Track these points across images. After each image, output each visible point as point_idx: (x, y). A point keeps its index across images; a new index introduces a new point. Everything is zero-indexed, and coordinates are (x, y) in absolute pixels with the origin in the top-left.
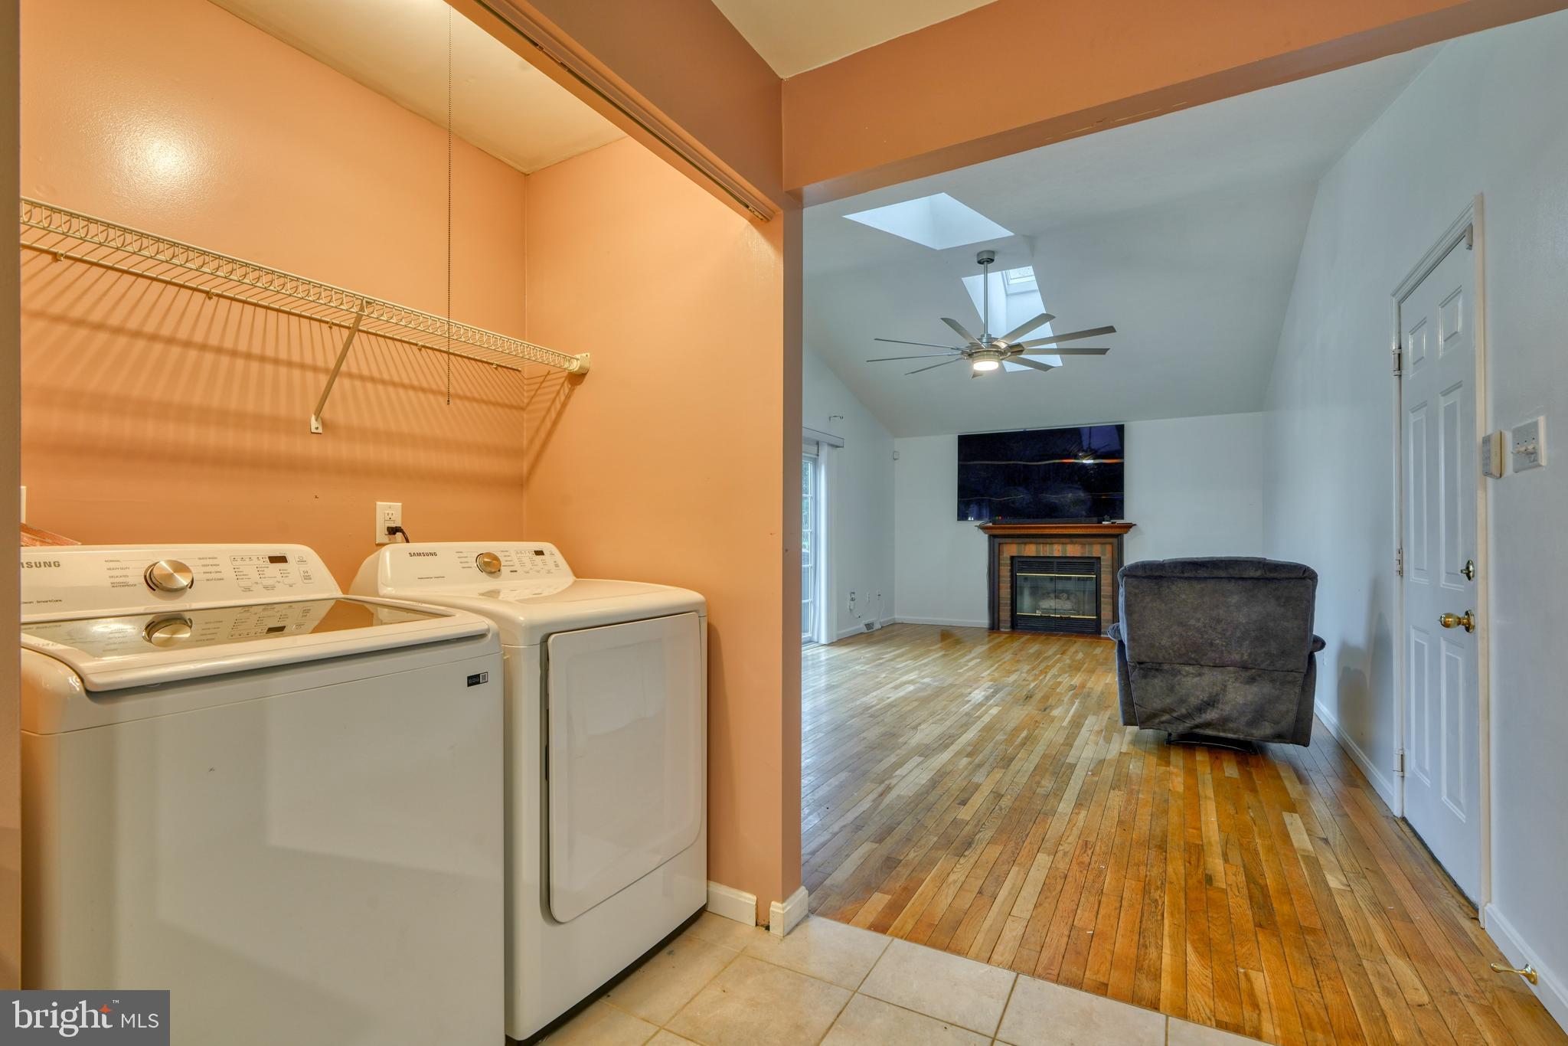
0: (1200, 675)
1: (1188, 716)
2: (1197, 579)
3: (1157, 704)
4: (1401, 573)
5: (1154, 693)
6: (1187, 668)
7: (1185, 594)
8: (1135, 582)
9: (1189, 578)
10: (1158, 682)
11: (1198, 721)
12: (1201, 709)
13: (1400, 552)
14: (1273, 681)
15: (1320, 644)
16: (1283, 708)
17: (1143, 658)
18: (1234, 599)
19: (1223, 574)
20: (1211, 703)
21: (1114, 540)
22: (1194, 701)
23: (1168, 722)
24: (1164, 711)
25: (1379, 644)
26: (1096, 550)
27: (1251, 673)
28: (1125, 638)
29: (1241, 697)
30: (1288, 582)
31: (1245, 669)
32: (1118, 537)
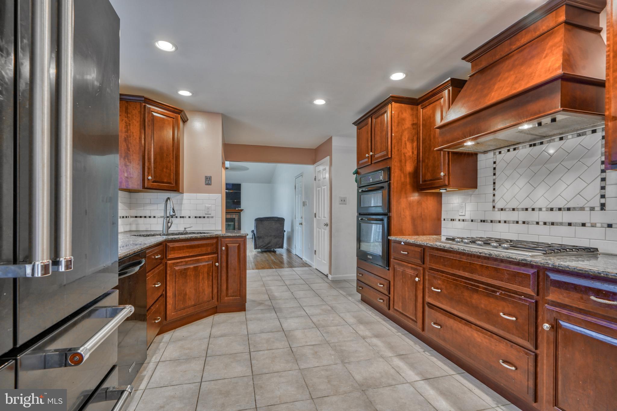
0: (268, 238)
1: (266, 246)
2: (268, 220)
4: (295, 218)
5: (260, 243)
6: (266, 237)
7: (266, 223)
8: (258, 221)
9: (267, 220)
10: (261, 240)
11: (267, 246)
12: (268, 244)
14: (278, 238)
15: (285, 231)
16: (280, 242)
17: (258, 236)
18: (273, 224)
19: (272, 219)
21: (238, 214)
23: (263, 247)
24: (262, 245)
25: (293, 230)
26: (234, 216)
27: (276, 237)
28: (255, 232)
29: (274, 241)
30: (281, 221)
31: (275, 236)
32: (240, 213)
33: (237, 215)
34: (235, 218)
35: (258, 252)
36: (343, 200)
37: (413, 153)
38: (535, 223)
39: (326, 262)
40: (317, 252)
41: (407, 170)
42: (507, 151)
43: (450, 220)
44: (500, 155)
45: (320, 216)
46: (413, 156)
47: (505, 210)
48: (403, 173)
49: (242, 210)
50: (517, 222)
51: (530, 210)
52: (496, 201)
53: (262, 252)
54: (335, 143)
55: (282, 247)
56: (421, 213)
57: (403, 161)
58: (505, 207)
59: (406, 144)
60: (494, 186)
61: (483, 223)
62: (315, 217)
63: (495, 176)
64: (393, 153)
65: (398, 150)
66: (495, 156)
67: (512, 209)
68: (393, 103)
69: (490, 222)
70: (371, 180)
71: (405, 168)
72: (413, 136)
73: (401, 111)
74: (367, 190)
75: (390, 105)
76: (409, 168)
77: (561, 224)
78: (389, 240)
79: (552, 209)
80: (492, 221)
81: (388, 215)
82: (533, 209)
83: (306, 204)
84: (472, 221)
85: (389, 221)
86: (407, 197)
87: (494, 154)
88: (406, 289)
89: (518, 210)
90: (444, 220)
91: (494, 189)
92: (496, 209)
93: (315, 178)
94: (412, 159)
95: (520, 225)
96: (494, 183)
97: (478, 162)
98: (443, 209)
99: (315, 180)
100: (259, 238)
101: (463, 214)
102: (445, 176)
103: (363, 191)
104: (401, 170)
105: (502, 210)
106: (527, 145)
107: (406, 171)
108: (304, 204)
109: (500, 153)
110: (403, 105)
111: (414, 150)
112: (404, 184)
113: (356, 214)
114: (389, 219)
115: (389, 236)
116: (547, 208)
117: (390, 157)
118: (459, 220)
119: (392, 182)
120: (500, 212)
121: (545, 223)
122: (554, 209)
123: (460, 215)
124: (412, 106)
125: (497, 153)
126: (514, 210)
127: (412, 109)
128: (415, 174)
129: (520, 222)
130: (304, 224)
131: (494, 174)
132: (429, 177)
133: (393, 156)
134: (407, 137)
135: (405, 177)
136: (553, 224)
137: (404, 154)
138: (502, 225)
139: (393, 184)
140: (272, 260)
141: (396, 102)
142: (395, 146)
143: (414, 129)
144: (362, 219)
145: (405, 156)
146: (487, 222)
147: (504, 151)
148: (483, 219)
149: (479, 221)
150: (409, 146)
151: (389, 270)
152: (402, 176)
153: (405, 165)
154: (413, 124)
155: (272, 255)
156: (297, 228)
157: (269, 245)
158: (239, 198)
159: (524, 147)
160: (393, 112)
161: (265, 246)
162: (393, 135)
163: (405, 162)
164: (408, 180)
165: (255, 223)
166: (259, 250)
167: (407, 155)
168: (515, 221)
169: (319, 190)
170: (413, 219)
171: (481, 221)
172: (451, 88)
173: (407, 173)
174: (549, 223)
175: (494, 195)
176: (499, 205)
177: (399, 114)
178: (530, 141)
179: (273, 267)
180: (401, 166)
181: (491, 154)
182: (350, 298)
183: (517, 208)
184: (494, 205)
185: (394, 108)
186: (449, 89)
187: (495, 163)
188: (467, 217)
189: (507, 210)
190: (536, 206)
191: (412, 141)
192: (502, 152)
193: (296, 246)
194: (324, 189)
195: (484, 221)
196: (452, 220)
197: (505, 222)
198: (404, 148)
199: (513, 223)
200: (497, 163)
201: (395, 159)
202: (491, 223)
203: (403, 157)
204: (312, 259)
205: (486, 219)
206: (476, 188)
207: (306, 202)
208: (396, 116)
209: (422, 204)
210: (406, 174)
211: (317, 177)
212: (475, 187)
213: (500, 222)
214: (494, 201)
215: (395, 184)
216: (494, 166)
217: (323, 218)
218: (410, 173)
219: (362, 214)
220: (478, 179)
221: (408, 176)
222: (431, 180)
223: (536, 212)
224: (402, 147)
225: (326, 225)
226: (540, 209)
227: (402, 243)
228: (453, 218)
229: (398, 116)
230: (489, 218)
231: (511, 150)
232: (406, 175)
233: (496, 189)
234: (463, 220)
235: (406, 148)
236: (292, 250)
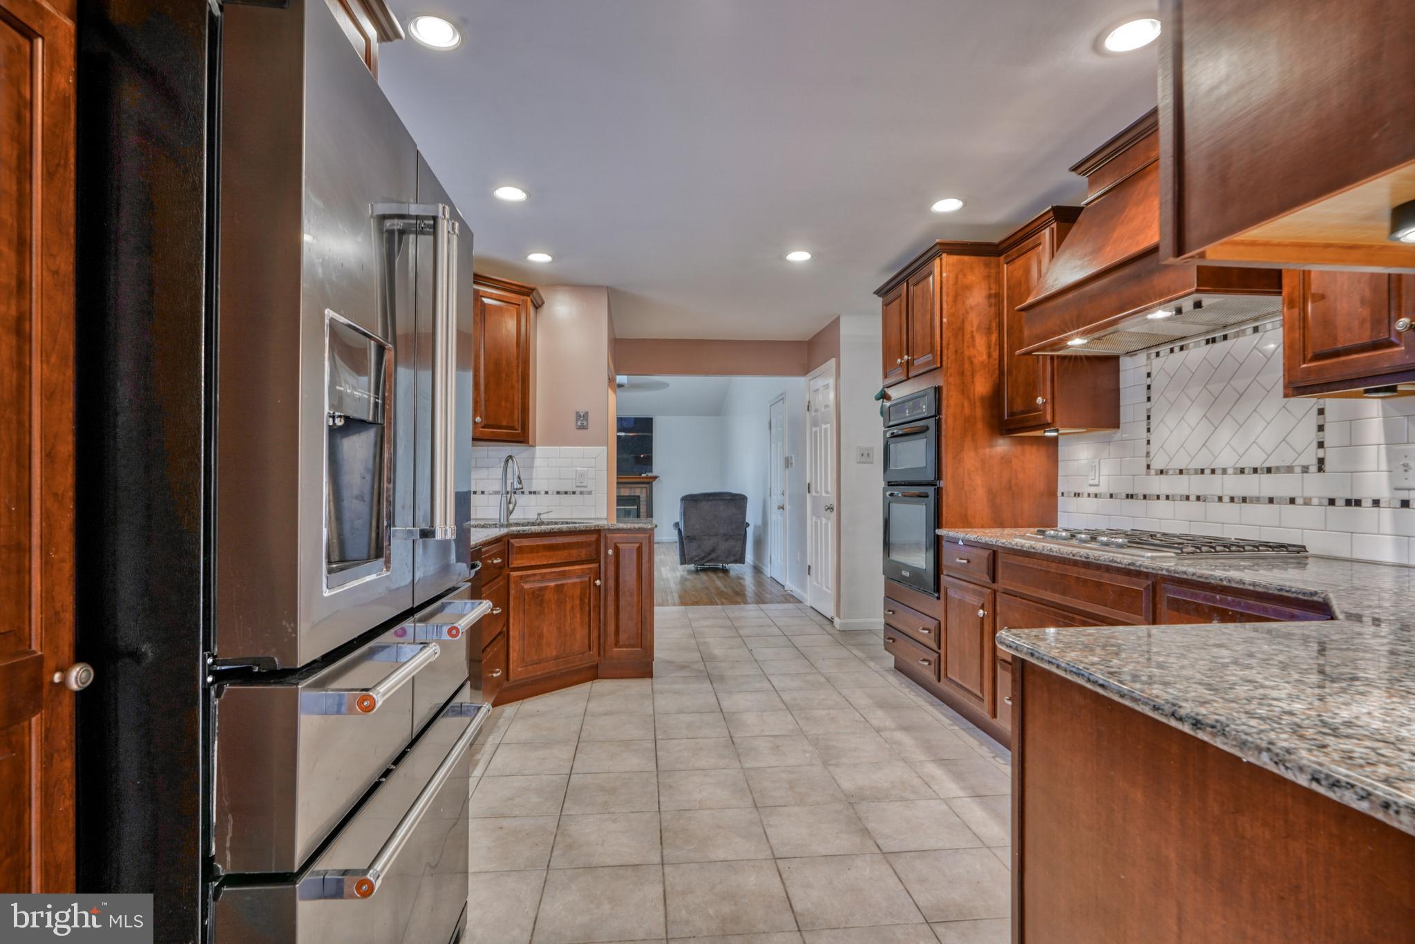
0: (709, 539)
1: (706, 557)
2: (710, 500)
3: (694, 554)
4: (770, 495)
5: (692, 550)
6: (706, 537)
7: (705, 505)
8: (687, 502)
9: (707, 500)
10: (694, 544)
11: (709, 558)
12: (709, 554)
13: (770, 488)
14: (734, 539)
15: (748, 525)
16: (737, 549)
17: (689, 535)
18: (722, 508)
19: (718, 498)
20: (713, 550)
21: (648, 485)
22: (707, 550)
23: (698, 561)
24: (696, 556)
25: (765, 523)
26: (638, 492)
27: (727, 537)
28: (682, 526)
29: (723, 546)
30: (738, 501)
31: (725, 535)
32: (650, 483)
33: (644, 490)
34: (639, 496)
35: (690, 572)
36: (865, 455)
37: (989, 355)
38: (1216, 499)
39: (831, 590)
40: (813, 570)
41: (976, 392)
42: (1169, 351)
43: (1073, 495)
44: (1158, 359)
45: (819, 489)
46: (989, 362)
47: (1167, 473)
48: (968, 398)
49: (655, 478)
50: (1188, 498)
51: (1207, 472)
52: (1152, 455)
53: (697, 571)
54: (847, 330)
55: (741, 560)
56: (1010, 481)
57: (968, 373)
58: (1168, 468)
59: (973, 337)
60: (1149, 424)
61: (1130, 500)
62: (809, 492)
63: (1149, 403)
64: (945, 358)
65: (956, 352)
66: (1149, 361)
67: (1178, 472)
68: (944, 255)
69: (1142, 498)
70: (907, 412)
71: (972, 388)
72: (990, 321)
73: (962, 270)
74: (900, 432)
75: (937, 262)
76: (981, 386)
77: (1257, 500)
78: (938, 536)
79: (1242, 471)
80: (1145, 497)
81: (936, 485)
82: (1213, 471)
83: (792, 464)
84: (1111, 496)
85: (938, 498)
86: (976, 449)
87: (1148, 357)
88: (966, 634)
89: (1188, 474)
90: (1063, 494)
91: (1149, 430)
92: (1153, 472)
93: (808, 407)
94: (987, 369)
95: (1193, 504)
96: (1149, 417)
97: (1121, 374)
98: (1060, 473)
99: (808, 410)
100: (691, 539)
101: (1096, 482)
102: (1044, 404)
103: (894, 436)
104: (963, 392)
105: (1162, 472)
106: (1202, 339)
107: (974, 394)
108: (788, 463)
109: (1158, 354)
110: (966, 258)
111: (992, 349)
112: (969, 422)
113: (883, 484)
114: (939, 492)
115: (938, 527)
116: (1236, 469)
117: (939, 365)
118: (1089, 495)
119: (943, 417)
120: (1158, 477)
121: (1232, 499)
122: (1246, 471)
123: (1091, 485)
124: (987, 258)
125: (1153, 356)
126: (1181, 472)
127: (987, 265)
128: (995, 399)
129: (1193, 498)
130: (787, 507)
131: (1149, 399)
132: (1019, 406)
133: (944, 363)
134: (976, 323)
135: (973, 405)
136: (1244, 500)
137: (970, 358)
138: (1163, 502)
139: (946, 420)
140: (717, 588)
141: (950, 253)
142: (948, 344)
143: (990, 305)
144: (892, 495)
145: (972, 363)
146: (1137, 499)
147: (1164, 350)
148: (1130, 492)
149: (1124, 496)
150: (981, 342)
151: (938, 598)
152: (966, 404)
153: (973, 382)
154: (989, 296)
155: (718, 577)
156: (775, 517)
157: (713, 556)
158: (649, 450)
159: (1197, 345)
160: (944, 275)
161: (703, 558)
162: (945, 320)
163: (973, 375)
164: (979, 412)
165: (681, 505)
166: (692, 567)
167: (976, 361)
168: (1183, 496)
169: (816, 432)
170: (992, 495)
171: (1127, 496)
172: (1054, 225)
173: (976, 398)
174: (1239, 498)
175: (1148, 442)
176: (1157, 464)
177: (957, 278)
178: (1207, 332)
179: (717, 600)
180: (963, 383)
181: (1142, 358)
182: (872, 664)
183: (1188, 468)
184: (1149, 463)
185: (946, 265)
186: (1052, 226)
187: (1149, 375)
188: (1103, 489)
189: (1171, 472)
190: (1218, 465)
191: (989, 331)
192: (1161, 354)
193: (773, 558)
194: (826, 430)
195: (1132, 496)
196: (1077, 495)
197: (1168, 497)
198: (968, 347)
199: (1181, 500)
200: (1153, 375)
201: (949, 370)
202: (1144, 501)
203: (967, 366)
204: (803, 586)
205: (1135, 492)
206: (1118, 427)
207: (791, 458)
208: (951, 282)
209: (1011, 462)
210: (974, 400)
211: (812, 404)
212: (1115, 424)
213: (1158, 497)
214: (1148, 454)
215: (950, 421)
216: (1149, 381)
217: (824, 494)
218: (982, 399)
219: (893, 483)
220: (1121, 408)
221: (978, 404)
222: (1023, 412)
223: (1218, 477)
224: (966, 344)
225: (830, 509)
226: (1224, 471)
227: (961, 543)
228: (1077, 491)
229: (956, 283)
230: (1139, 491)
231: (1177, 349)
232: (975, 403)
233: (1151, 430)
234: (1096, 496)
235: (974, 346)
236: (764, 567)
